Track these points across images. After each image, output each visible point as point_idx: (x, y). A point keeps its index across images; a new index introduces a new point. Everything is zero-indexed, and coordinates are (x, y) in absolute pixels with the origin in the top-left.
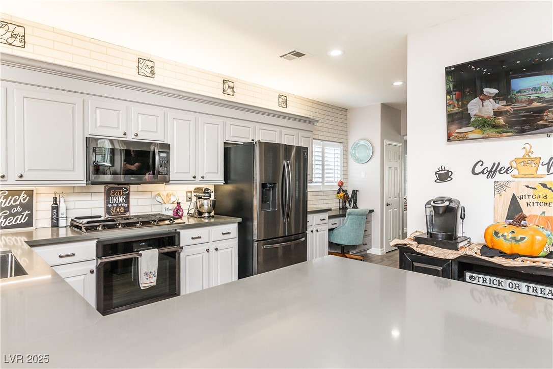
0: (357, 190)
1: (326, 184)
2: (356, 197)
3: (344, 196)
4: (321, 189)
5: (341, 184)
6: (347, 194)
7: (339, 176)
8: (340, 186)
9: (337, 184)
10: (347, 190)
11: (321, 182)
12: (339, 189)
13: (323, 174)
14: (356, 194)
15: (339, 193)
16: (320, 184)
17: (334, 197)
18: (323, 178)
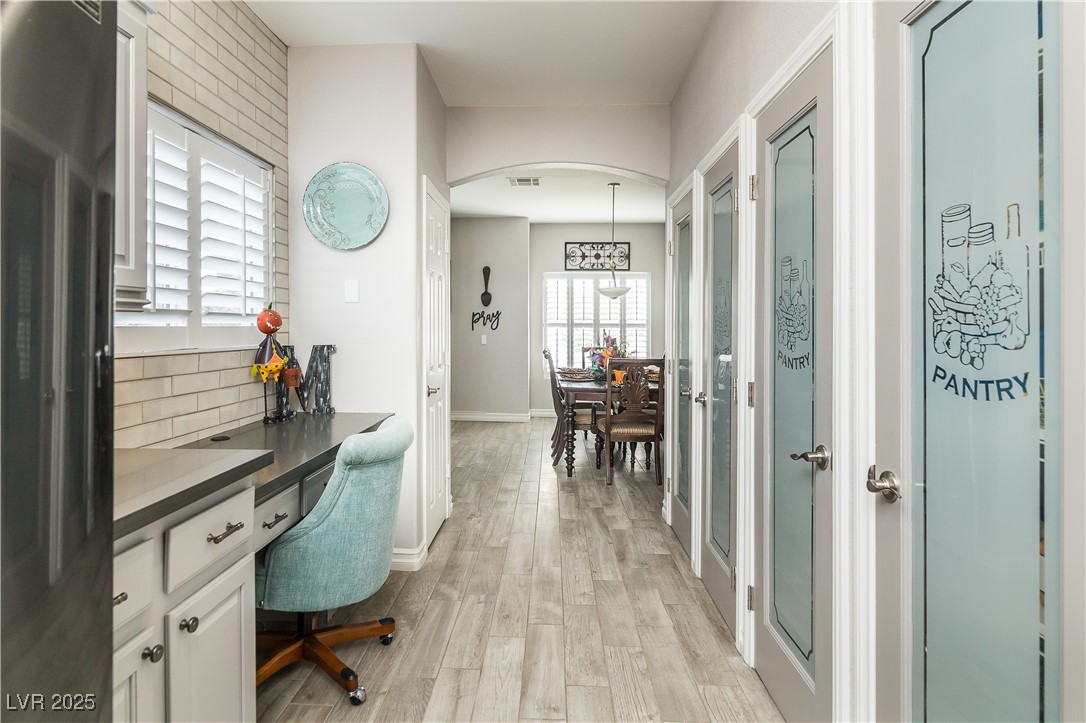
0: (329, 347)
1: (206, 322)
2: (327, 372)
3: (282, 372)
4: (187, 345)
5: (271, 325)
6: (293, 362)
7: (260, 292)
8: (269, 332)
9: (254, 322)
10: (292, 349)
11: (187, 313)
12: (264, 345)
13: (193, 275)
14: (326, 360)
15: (259, 359)
16: (180, 322)
17: (243, 376)
18: (194, 294)
